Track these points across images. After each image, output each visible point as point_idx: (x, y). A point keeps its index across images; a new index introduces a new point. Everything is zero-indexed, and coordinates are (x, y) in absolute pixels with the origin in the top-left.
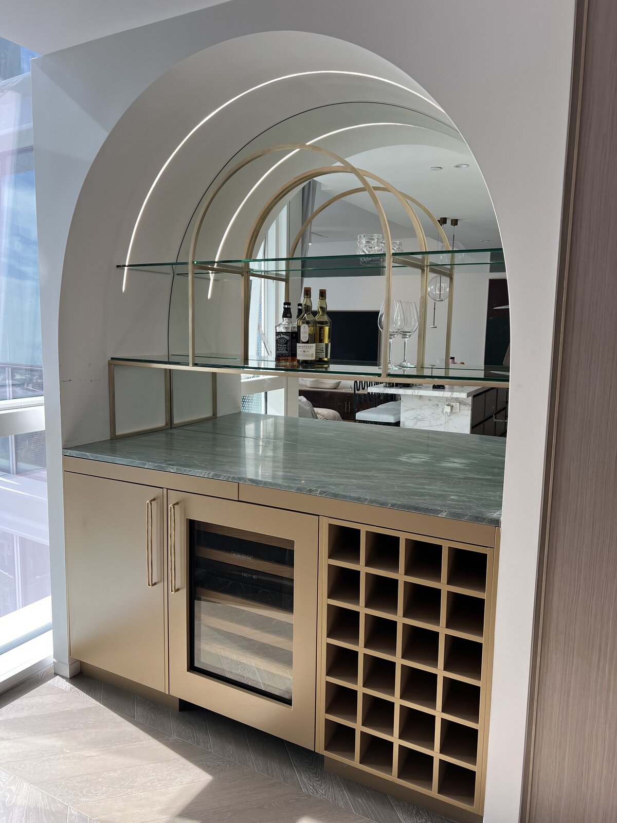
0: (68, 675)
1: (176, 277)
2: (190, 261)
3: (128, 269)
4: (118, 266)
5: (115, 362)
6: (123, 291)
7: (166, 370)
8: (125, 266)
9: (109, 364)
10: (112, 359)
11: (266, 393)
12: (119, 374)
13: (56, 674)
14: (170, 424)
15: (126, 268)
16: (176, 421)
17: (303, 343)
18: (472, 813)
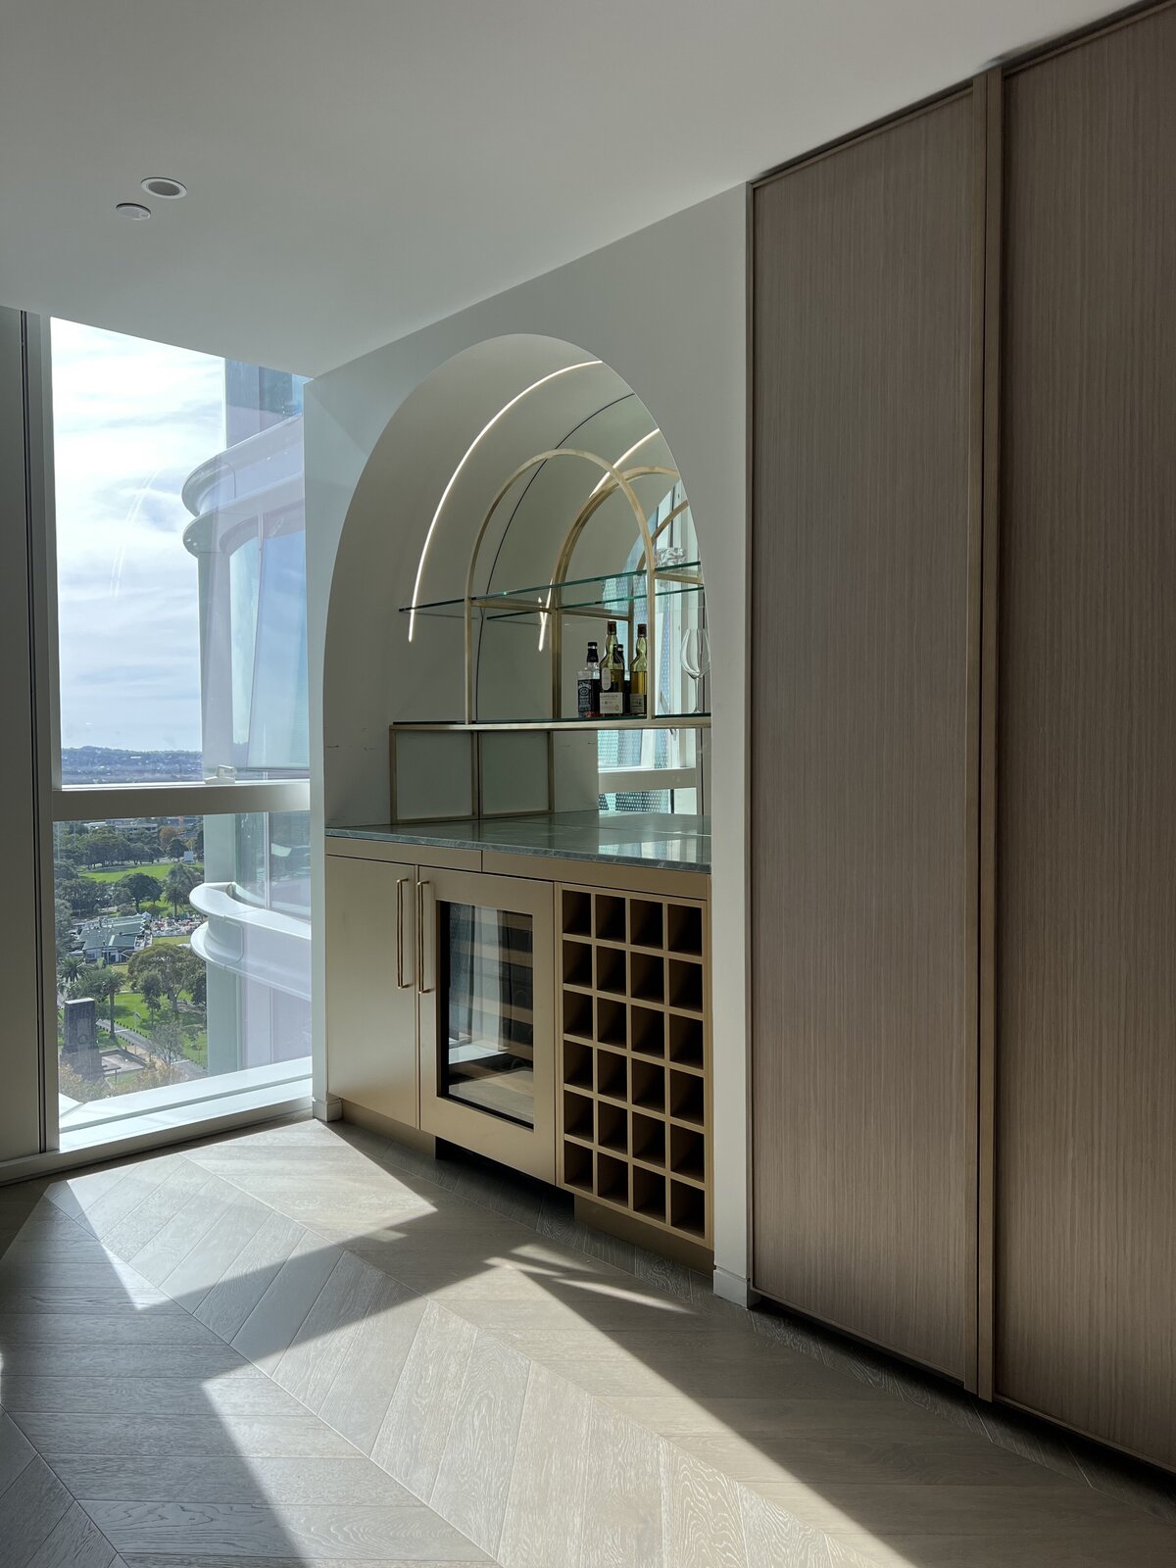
0: (325, 1118)
1: (486, 622)
2: (466, 599)
3: (416, 613)
4: (401, 610)
5: (398, 729)
6: (410, 641)
7: (468, 730)
8: (411, 608)
9: (391, 730)
10: (395, 723)
11: (672, 792)
12: (402, 742)
13: (314, 1117)
14: (478, 816)
15: (413, 611)
16: (487, 811)
17: (605, 691)
18: (704, 1248)
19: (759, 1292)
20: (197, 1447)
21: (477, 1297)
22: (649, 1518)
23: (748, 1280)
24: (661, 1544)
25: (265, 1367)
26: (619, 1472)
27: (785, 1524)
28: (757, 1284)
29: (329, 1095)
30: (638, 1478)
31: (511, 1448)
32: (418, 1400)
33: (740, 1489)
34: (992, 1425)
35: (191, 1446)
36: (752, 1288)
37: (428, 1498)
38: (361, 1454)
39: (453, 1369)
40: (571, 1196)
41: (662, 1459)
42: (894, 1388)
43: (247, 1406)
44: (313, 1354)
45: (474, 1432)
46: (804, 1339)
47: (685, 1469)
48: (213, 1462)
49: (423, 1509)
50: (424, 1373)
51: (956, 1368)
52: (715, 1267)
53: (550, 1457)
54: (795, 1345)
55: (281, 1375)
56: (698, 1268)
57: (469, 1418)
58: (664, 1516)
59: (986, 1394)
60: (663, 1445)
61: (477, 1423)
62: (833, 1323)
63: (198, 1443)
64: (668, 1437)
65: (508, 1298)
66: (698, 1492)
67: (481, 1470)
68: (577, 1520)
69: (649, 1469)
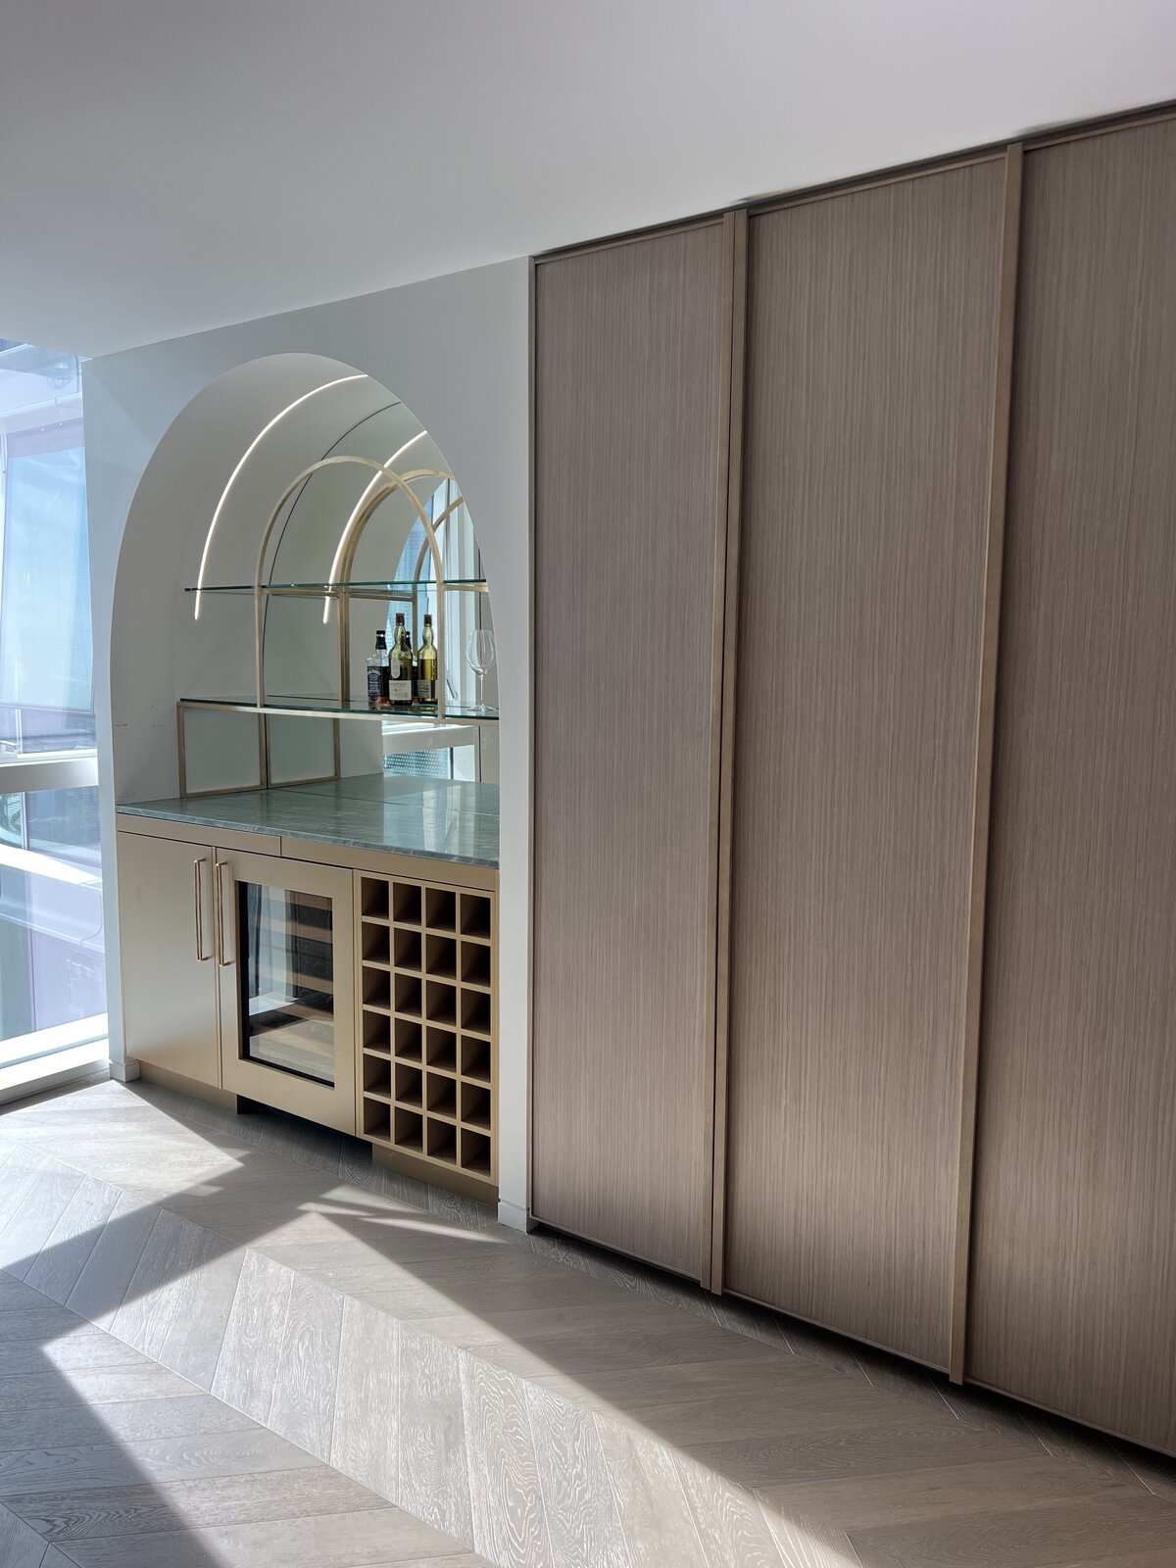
0: (124, 1079)
2: (256, 585)
3: (201, 593)
4: (186, 590)
5: (186, 704)
6: (196, 618)
7: (259, 714)
8: (196, 590)
9: (178, 707)
10: (182, 700)
12: (190, 718)
13: (112, 1078)
14: (267, 786)
15: (198, 592)
16: (275, 780)
17: (395, 679)
18: (490, 1185)
19: (537, 1219)
20: (51, 1400)
21: (290, 1243)
22: (453, 1415)
23: (528, 1209)
24: (464, 1435)
25: (103, 1323)
26: (427, 1382)
27: (562, 1408)
28: (535, 1213)
29: (126, 1057)
30: (443, 1384)
31: (334, 1372)
32: (247, 1339)
33: (525, 1383)
34: (721, 1312)
35: (45, 1400)
36: (531, 1216)
37: (266, 1421)
38: (201, 1391)
39: (276, 1309)
40: (370, 1144)
41: (461, 1367)
42: (646, 1288)
43: (90, 1361)
44: (145, 1308)
45: (300, 1361)
46: (574, 1255)
47: (480, 1373)
48: (68, 1411)
49: (263, 1431)
50: (250, 1316)
51: (695, 1272)
52: (499, 1200)
53: (368, 1375)
54: (567, 1261)
55: (117, 1330)
56: (485, 1202)
57: (294, 1349)
58: (465, 1413)
59: (717, 1290)
60: (462, 1355)
61: (301, 1354)
62: (598, 1241)
63: (50, 1396)
64: (465, 1348)
65: (320, 1241)
66: (492, 1390)
67: (310, 1393)
68: (395, 1424)
69: (451, 1376)
